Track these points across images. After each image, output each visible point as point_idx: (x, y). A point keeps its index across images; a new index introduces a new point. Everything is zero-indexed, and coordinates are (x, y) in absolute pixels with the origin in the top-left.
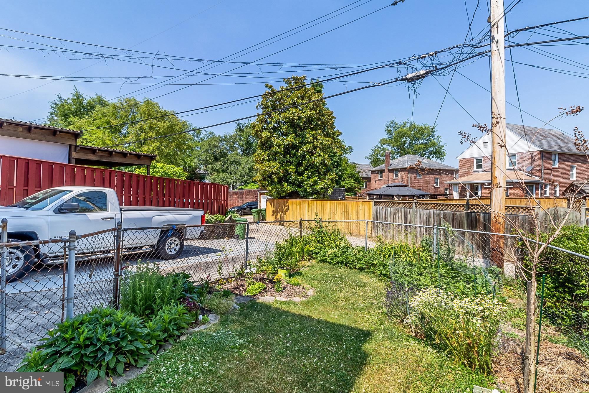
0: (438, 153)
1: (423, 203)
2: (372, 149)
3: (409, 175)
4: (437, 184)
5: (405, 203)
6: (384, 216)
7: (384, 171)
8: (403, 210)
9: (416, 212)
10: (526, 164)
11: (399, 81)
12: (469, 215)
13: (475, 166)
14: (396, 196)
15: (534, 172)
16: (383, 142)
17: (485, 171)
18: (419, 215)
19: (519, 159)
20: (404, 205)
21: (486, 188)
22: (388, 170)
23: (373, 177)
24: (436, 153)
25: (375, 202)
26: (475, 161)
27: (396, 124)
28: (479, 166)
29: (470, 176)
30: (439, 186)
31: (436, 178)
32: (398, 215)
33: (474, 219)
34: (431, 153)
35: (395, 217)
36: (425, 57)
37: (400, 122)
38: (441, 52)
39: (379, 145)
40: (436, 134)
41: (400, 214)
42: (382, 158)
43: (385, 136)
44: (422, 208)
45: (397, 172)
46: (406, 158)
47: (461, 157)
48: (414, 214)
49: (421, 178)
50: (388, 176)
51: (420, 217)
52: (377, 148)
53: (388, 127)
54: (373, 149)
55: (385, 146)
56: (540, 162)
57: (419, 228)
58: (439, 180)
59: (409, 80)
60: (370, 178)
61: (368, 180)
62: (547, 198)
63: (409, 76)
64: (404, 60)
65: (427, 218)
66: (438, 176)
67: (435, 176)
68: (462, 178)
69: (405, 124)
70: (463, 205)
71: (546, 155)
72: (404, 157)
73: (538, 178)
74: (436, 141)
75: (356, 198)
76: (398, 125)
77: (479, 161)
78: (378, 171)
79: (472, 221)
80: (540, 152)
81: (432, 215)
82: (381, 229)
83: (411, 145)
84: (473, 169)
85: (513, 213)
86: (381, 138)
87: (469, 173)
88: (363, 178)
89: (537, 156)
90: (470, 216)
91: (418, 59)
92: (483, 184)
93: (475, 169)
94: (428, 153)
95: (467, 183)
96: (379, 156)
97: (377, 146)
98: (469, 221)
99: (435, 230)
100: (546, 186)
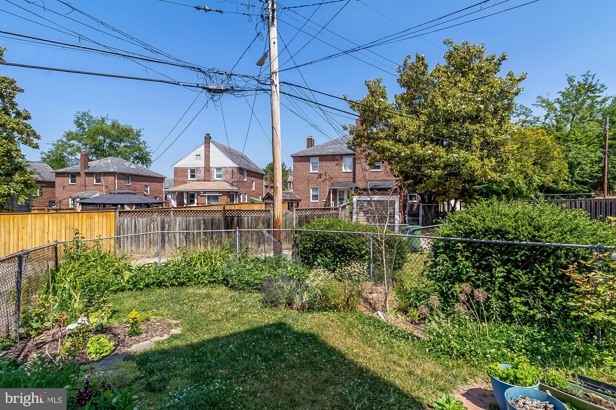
0: (144, 159)
1: (182, 211)
2: (53, 143)
3: (116, 181)
4: (147, 191)
5: (161, 212)
6: (133, 228)
7: (79, 174)
8: (159, 219)
9: (175, 220)
10: (229, 176)
11: (200, 87)
12: (226, 218)
13: (189, 176)
14: (128, 204)
15: (234, 183)
16: (70, 136)
17: (198, 181)
18: (178, 223)
19: (224, 173)
20: (160, 213)
21: (202, 196)
22: (85, 173)
23: (59, 181)
24: (141, 158)
25: (120, 212)
26: (189, 171)
27: (91, 117)
28: (193, 176)
29: (186, 185)
30: (149, 194)
31: (146, 186)
32: (152, 226)
33: (229, 222)
34: (137, 158)
35: (148, 227)
36: (223, 74)
37: (96, 115)
38: (236, 75)
39: (64, 139)
40: (142, 139)
41: (155, 224)
42: (70, 157)
43: (74, 129)
44: (181, 216)
45: (98, 176)
46: (109, 161)
47: (176, 166)
48: (173, 222)
49: (130, 184)
50: (85, 181)
51: (179, 224)
52: (60, 143)
53: (79, 119)
54: (56, 143)
55: (72, 142)
56: (238, 176)
57: (177, 235)
58: (149, 188)
59: (210, 90)
60: (54, 182)
61: (51, 185)
62: (246, 203)
63: (211, 87)
64: (204, 69)
65: (186, 225)
66: (148, 184)
67: (145, 183)
68: (179, 187)
69: (103, 120)
70: (221, 211)
71: (241, 170)
72: (107, 160)
73: (236, 188)
74: (142, 146)
75: (44, 209)
76: (94, 119)
77: (193, 171)
78: (68, 173)
79: (228, 224)
80: (238, 168)
81: (192, 222)
82: (129, 243)
83: (111, 146)
84: (187, 178)
85: (257, 215)
86: (68, 131)
87: (185, 182)
88: (38, 182)
89: (236, 171)
90: (226, 220)
91: (215, 73)
92: (198, 193)
93: (189, 178)
94: (132, 158)
95: (185, 192)
96: (65, 154)
97: (60, 141)
98: (226, 224)
99: (237, 232)
100: (241, 194)
